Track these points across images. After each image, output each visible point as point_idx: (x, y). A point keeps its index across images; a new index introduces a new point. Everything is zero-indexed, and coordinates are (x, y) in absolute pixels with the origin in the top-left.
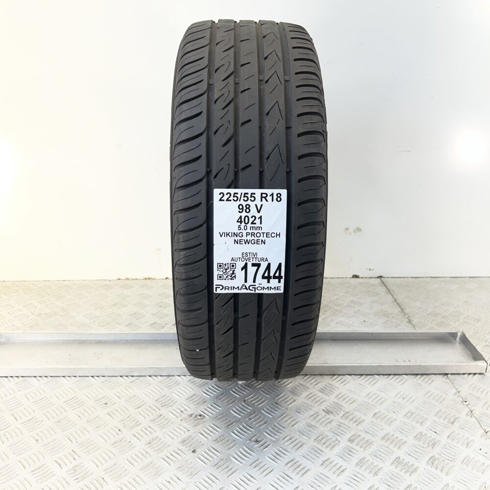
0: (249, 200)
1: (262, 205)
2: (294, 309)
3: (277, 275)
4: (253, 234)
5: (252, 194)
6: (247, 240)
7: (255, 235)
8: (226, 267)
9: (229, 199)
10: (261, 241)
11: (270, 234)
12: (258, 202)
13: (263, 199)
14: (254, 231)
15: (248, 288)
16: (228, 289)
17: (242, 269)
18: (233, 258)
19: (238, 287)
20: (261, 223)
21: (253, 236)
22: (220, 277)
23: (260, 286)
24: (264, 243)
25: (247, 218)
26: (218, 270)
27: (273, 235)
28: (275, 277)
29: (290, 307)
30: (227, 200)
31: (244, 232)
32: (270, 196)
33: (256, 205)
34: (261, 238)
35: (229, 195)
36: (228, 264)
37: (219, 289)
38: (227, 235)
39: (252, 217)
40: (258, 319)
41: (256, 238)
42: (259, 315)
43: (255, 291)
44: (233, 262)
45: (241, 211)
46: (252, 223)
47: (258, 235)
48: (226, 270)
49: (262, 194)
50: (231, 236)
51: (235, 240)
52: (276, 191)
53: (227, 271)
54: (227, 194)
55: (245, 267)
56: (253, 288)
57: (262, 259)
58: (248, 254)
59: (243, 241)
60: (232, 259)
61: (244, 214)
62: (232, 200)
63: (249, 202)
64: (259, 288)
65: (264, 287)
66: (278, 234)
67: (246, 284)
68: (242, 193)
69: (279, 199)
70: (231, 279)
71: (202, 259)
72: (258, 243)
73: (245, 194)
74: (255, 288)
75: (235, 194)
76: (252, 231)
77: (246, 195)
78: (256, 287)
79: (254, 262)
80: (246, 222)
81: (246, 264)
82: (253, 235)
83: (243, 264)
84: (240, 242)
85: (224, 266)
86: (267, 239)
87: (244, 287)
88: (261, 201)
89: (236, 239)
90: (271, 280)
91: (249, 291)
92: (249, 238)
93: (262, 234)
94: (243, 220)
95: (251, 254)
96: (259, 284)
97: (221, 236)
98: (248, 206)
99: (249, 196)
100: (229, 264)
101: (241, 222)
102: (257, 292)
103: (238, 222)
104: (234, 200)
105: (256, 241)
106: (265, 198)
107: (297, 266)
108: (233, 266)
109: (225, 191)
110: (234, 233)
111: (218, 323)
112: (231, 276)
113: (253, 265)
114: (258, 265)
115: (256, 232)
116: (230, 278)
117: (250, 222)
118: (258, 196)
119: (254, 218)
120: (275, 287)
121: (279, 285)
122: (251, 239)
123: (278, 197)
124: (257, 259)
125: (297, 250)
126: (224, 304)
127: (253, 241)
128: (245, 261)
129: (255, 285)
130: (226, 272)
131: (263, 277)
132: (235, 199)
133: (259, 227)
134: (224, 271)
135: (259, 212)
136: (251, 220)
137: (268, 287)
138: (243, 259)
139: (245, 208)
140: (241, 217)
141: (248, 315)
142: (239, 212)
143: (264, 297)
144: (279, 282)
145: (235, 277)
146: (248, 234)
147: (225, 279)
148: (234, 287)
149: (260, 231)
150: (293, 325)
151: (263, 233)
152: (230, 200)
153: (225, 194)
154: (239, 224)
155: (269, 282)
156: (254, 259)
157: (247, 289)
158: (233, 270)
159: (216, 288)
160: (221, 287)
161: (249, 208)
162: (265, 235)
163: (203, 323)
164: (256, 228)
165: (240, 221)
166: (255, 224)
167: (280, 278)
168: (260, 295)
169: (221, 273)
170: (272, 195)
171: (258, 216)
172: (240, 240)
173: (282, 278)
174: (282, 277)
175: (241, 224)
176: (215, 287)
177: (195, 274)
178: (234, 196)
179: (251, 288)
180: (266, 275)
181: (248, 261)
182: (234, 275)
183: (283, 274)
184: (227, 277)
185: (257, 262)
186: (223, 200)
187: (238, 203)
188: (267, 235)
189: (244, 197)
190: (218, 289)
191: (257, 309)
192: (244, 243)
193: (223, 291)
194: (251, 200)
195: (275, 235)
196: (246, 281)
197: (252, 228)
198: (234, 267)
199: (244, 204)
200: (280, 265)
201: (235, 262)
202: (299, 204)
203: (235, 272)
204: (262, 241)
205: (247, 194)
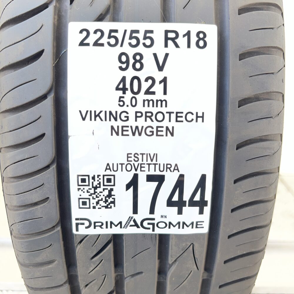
0: (141, 44)
1: (167, 55)
2: (225, 262)
3: (197, 198)
4: (148, 116)
5: (147, 32)
6: (137, 127)
7: (153, 118)
8: (96, 183)
9: (100, 42)
10: (164, 129)
11: (184, 115)
12: (159, 48)
13: (170, 42)
14: (151, 109)
15: (139, 224)
16: (101, 226)
17: (128, 187)
18: (108, 164)
19: (120, 223)
20: (165, 93)
21: (148, 119)
22: (84, 203)
23: (164, 220)
24: (172, 134)
25: (136, 82)
26: (79, 189)
27: (190, 117)
28: (192, 203)
29: (219, 258)
30: (96, 44)
31: (131, 111)
32: (184, 36)
33: (155, 55)
34: (165, 123)
35: (99, 34)
36: (98, 176)
37: (84, 226)
38: (96, 116)
39: (146, 80)
40: (159, 278)
41: (155, 124)
42: (162, 272)
43: (153, 230)
44: (108, 172)
45: (124, 66)
46: (147, 92)
47: (160, 117)
48: (96, 188)
49: (167, 32)
50: (103, 118)
51: (112, 128)
52: (194, 28)
53: (98, 190)
54: (95, 32)
55: (133, 184)
56: (149, 224)
57: (168, 167)
58: (140, 157)
59: (129, 129)
60: (108, 167)
61: (130, 73)
62: (106, 45)
63: (141, 49)
64: (162, 225)
65: (170, 223)
66: (200, 114)
67: (135, 216)
68: (125, 31)
69: (201, 43)
70: (106, 207)
71: (48, 167)
72: (159, 133)
73: (133, 32)
74: (153, 224)
75: (111, 31)
76: (147, 109)
77: (134, 35)
78: (155, 222)
79: (152, 172)
80: (136, 89)
81: (136, 176)
82: (150, 117)
83: (129, 177)
84: (123, 131)
85: (91, 181)
86: (177, 125)
87: (132, 223)
88: (166, 46)
89: (115, 124)
90: (184, 208)
91: (141, 231)
92: (141, 122)
93: (167, 116)
94: (128, 86)
95: (145, 156)
96: (162, 217)
97: (84, 119)
98: (138, 58)
99: (141, 36)
100: (101, 177)
101: (124, 90)
102: (158, 231)
103: (117, 89)
104: (109, 43)
105: (155, 130)
106: (173, 40)
107: (235, 182)
108: (109, 180)
109: (92, 26)
110: (111, 113)
111: (86, 286)
112: (106, 201)
113: (150, 178)
114: (160, 179)
115: (155, 110)
116: (104, 204)
117: (144, 89)
118: (159, 37)
119: (150, 82)
120: (192, 223)
121: (200, 218)
122: (145, 125)
123: (200, 39)
124: (157, 166)
125: (237, 149)
126: (94, 253)
127: (149, 129)
128: (133, 171)
129: (154, 219)
130: (95, 192)
131: (170, 203)
132: (113, 41)
133: (162, 101)
134: (92, 191)
135: (161, 68)
136: (145, 86)
137: (179, 223)
138: (129, 167)
139: (132, 61)
140: (124, 79)
141: (141, 273)
142: (121, 68)
143: (172, 243)
144: (201, 212)
145: (113, 202)
146: (139, 114)
147: (94, 208)
148: (111, 223)
149: (164, 110)
150: (221, 287)
151: (170, 113)
152: (102, 45)
153: (91, 32)
154: (120, 93)
155: (180, 212)
156: (152, 167)
157: (138, 227)
158: (109, 188)
159: (77, 225)
160: (87, 223)
161: (140, 61)
162: (173, 116)
163: (62, 285)
164: (156, 103)
165: (122, 87)
166: (153, 93)
167: (202, 204)
168: (163, 239)
169: (86, 195)
170: (188, 34)
171: (158, 76)
172: (123, 127)
173: (206, 206)
174: (206, 203)
175: (124, 93)
176: (74, 222)
177: (35, 197)
178: (110, 37)
179: (145, 224)
180: (176, 198)
181: (138, 172)
182: (111, 200)
183: (208, 197)
184: (97, 203)
185: (158, 173)
186: (88, 44)
187: (118, 50)
188: (177, 117)
189: (131, 38)
190: (80, 226)
191: (157, 262)
192: (130, 133)
193: (91, 231)
194: (144, 44)
195: (194, 117)
196: (135, 211)
197: (146, 102)
198: (112, 183)
199: (131, 52)
200: (203, 177)
201: (113, 173)
202: (242, 56)
203: (113, 193)
204: (167, 128)
205: (137, 32)
